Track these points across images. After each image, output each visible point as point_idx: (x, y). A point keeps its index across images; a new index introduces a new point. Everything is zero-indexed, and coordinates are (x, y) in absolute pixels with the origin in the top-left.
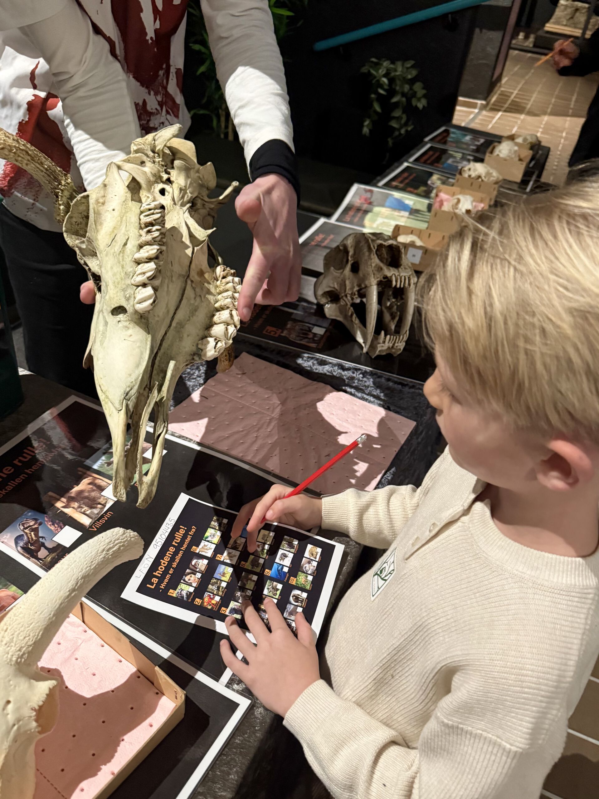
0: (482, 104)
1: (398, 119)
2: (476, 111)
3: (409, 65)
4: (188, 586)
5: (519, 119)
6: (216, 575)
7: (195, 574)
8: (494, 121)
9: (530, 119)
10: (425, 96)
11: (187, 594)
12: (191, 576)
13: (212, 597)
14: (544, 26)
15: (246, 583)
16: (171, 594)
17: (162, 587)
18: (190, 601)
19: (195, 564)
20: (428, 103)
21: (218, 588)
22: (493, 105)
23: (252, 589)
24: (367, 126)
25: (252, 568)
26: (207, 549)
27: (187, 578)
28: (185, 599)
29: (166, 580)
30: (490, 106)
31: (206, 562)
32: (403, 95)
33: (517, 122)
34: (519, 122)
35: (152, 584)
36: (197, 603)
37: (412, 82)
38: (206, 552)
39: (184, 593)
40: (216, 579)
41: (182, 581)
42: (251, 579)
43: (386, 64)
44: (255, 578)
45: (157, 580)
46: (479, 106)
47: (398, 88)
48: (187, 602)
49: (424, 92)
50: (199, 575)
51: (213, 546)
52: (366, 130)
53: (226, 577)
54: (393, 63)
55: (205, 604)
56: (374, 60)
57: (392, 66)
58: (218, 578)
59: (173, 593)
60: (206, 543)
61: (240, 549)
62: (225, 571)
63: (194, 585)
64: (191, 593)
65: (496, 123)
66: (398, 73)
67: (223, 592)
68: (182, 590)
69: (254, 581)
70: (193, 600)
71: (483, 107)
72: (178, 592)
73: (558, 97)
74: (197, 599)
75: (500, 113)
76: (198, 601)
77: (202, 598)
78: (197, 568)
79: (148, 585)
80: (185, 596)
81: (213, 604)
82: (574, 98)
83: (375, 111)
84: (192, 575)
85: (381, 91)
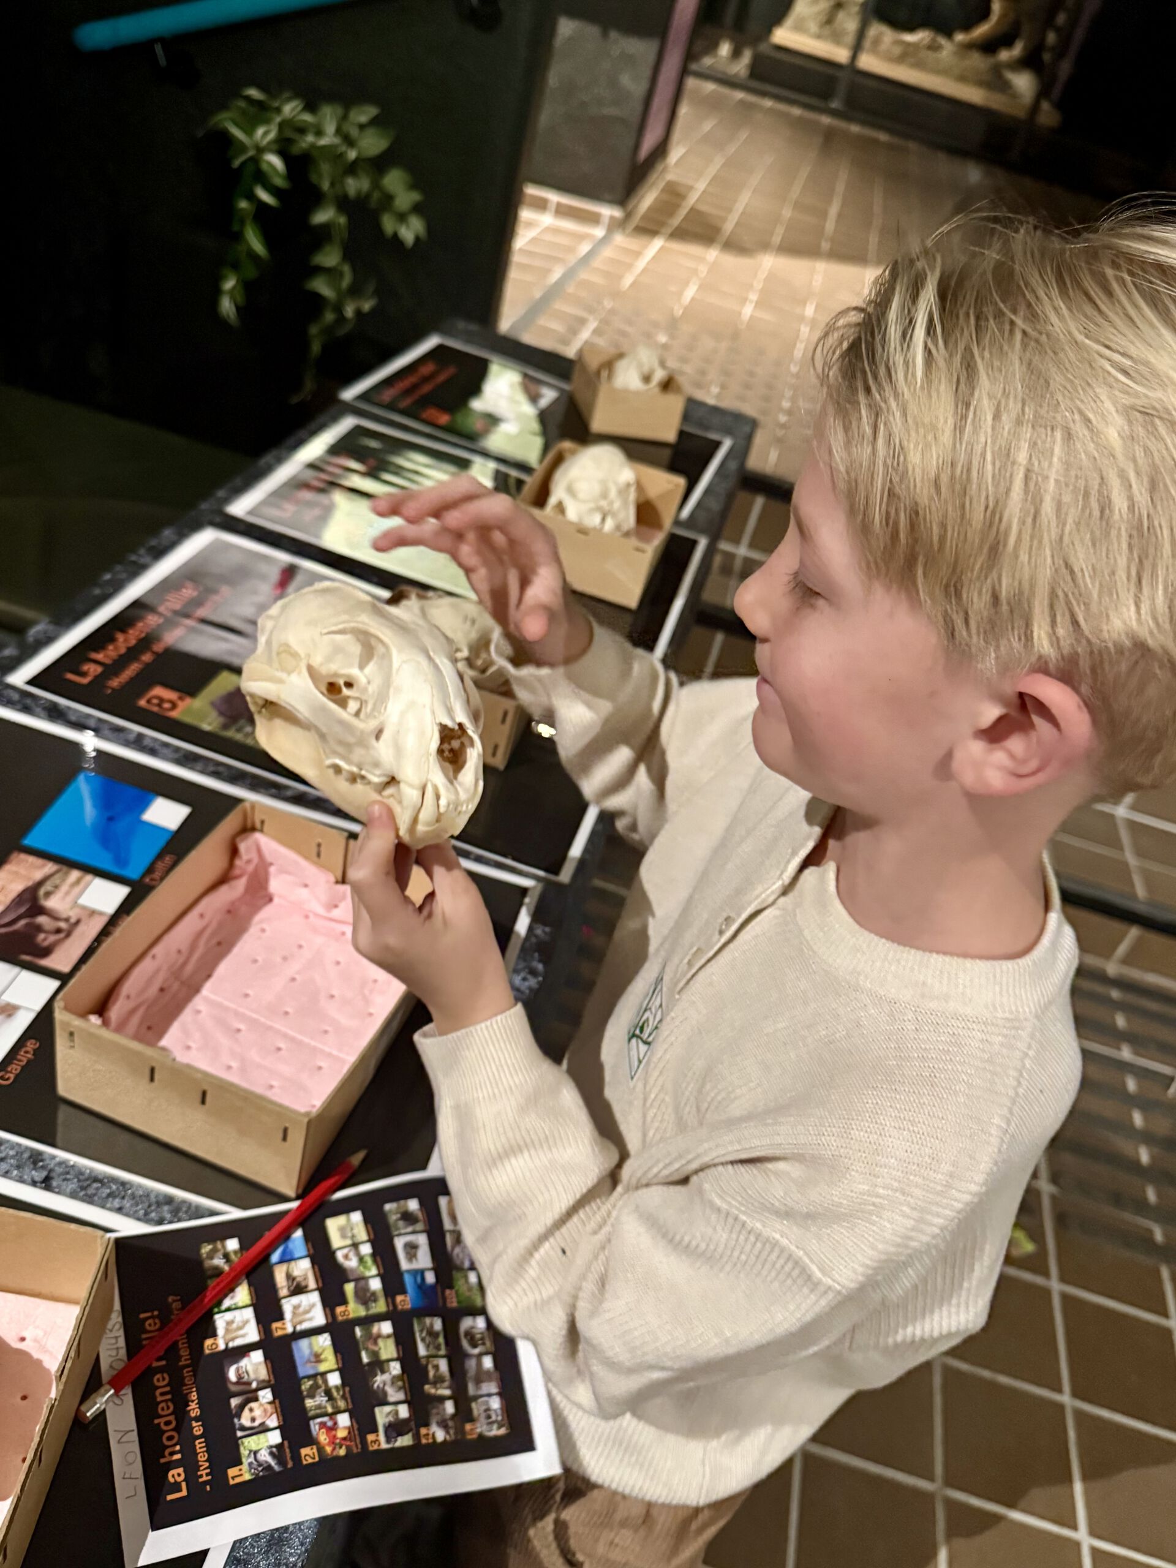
0: (612, 218)
1: (331, 273)
2: (599, 232)
3: (363, 119)
4: (262, 1436)
5: (702, 260)
6: (303, 1370)
7: (256, 1399)
8: (641, 264)
9: (730, 261)
10: (417, 209)
11: (272, 1454)
12: (251, 1410)
13: (330, 1424)
14: (768, 31)
15: (376, 1349)
16: (238, 1480)
17: (205, 1478)
18: (290, 1465)
19: (240, 1377)
20: (430, 229)
21: (328, 1393)
22: (645, 217)
23: (395, 1355)
24: (231, 292)
25: (368, 1309)
26: (240, 1328)
27: (245, 1420)
28: (277, 1468)
29: (202, 1457)
30: (636, 220)
31: (257, 1356)
32: (344, 204)
33: (695, 272)
34: (703, 270)
35: (177, 1487)
36: (310, 1461)
37: (379, 165)
38: (243, 1336)
39: (265, 1456)
40: (309, 1377)
41: (239, 1434)
42: (379, 1336)
43: (290, 109)
44: (386, 1327)
45: (181, 1470)
46: (606, 221)
47: (325, 185)
48: (285, 1470)
49: (415, 196)
50: (266, 1395)
51: (249, 1313)
52: (227, 306)
53: (325, 1360)
54: (311, 107)
55: (329, 1449)
56: (253, 93)
57: (307, 117)
58: (311, 1372)
59: (241, 1474)
60: (228, 1316)
61: (312, 1284)
62: (316, 1349)
63: (273, 1422)
64: (279, 1447)
65: (645, 270)
66: (323, 142)
67: (344, 1397)
68: (255, 1453)
69: (388, 1336)
70: (296, 1457)
71: (615, 226)
72: (250, 1464)
73: (797, 206)
74: (304, 1451)
75: (658, 243)
76: (308, 1454)
77: (311, 1441)
78: (249, 1383)
79: (169, 1497)
80: (273, 1463)
81: (344, 1439)
82: (834, 210)
83: (252, 255)
84: (253, 1405)
85: (264, 196)
